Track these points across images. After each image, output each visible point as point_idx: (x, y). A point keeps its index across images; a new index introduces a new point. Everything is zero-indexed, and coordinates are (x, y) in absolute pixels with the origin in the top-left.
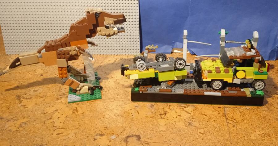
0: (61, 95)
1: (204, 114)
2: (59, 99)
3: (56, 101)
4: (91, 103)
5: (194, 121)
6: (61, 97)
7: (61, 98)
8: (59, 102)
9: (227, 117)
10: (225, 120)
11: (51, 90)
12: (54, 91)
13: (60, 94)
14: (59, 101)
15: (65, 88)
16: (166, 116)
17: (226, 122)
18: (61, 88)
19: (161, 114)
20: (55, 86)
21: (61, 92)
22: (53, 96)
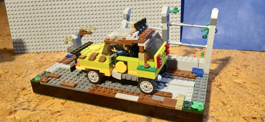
0: (16, 107)
2: (12, 113)
3: (8, 117)
4: (57, 118)
6: (17, 109)
7: (16, 111)
8: (12, 119)
11: (6, 98)
12: (9, 100)
13: (16, 104)
14: (12, 116)
15: (25, 95)
18: (19, 95)
20: (12, 92)
21: (18, 102)
22: (5, 108)
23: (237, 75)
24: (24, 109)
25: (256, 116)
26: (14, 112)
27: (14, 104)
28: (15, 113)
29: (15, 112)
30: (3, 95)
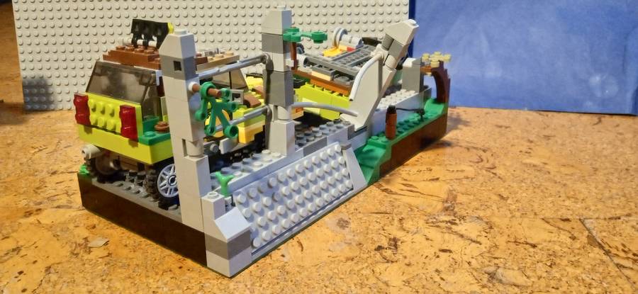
0: (41, 203)
1: (527, 243)
2: (30, 214)
3: (23, 221)
5: (501, 265)
6: (41, 206)
7: (40, 209)
8: (31, 224)
9: (607, 248)
10: (605, 258)
11: (13, 189)
12: (22, 191)
13: (39, 198)
14: (32, 219)
15: (57, 183)
16: (399, 252)
17: (611, 265)
18: (45, 182)
19: (379, 248)
20: (26, 178)
21: (42, 194)
22: (14, 206)
23: (530, 151)
24: (58, 207)
25: (569, 217)
26: (35, 213)
27: (34, 199)
28: (38, 214)
29: (39, 212)
30: (5, 182)
